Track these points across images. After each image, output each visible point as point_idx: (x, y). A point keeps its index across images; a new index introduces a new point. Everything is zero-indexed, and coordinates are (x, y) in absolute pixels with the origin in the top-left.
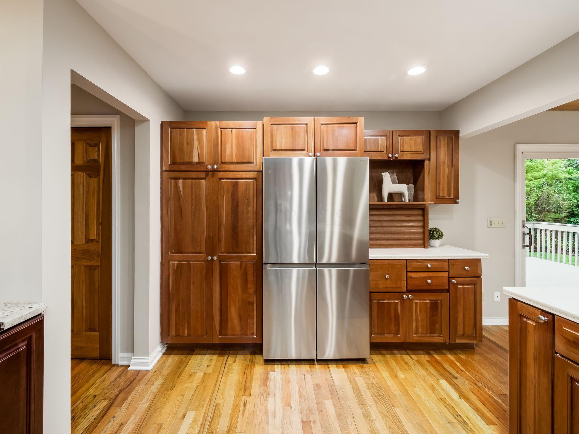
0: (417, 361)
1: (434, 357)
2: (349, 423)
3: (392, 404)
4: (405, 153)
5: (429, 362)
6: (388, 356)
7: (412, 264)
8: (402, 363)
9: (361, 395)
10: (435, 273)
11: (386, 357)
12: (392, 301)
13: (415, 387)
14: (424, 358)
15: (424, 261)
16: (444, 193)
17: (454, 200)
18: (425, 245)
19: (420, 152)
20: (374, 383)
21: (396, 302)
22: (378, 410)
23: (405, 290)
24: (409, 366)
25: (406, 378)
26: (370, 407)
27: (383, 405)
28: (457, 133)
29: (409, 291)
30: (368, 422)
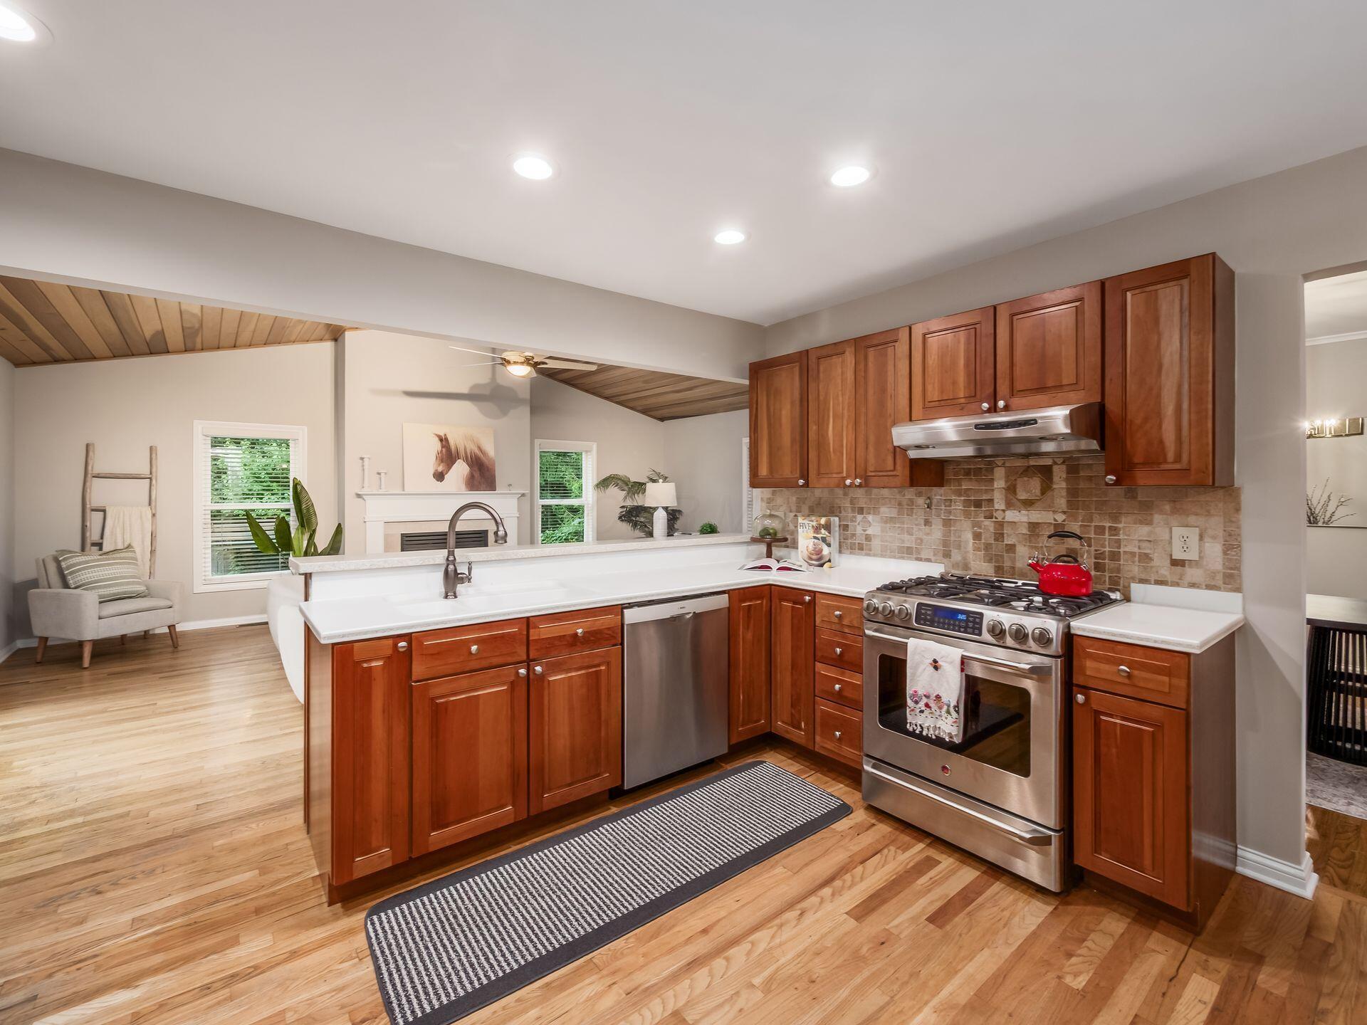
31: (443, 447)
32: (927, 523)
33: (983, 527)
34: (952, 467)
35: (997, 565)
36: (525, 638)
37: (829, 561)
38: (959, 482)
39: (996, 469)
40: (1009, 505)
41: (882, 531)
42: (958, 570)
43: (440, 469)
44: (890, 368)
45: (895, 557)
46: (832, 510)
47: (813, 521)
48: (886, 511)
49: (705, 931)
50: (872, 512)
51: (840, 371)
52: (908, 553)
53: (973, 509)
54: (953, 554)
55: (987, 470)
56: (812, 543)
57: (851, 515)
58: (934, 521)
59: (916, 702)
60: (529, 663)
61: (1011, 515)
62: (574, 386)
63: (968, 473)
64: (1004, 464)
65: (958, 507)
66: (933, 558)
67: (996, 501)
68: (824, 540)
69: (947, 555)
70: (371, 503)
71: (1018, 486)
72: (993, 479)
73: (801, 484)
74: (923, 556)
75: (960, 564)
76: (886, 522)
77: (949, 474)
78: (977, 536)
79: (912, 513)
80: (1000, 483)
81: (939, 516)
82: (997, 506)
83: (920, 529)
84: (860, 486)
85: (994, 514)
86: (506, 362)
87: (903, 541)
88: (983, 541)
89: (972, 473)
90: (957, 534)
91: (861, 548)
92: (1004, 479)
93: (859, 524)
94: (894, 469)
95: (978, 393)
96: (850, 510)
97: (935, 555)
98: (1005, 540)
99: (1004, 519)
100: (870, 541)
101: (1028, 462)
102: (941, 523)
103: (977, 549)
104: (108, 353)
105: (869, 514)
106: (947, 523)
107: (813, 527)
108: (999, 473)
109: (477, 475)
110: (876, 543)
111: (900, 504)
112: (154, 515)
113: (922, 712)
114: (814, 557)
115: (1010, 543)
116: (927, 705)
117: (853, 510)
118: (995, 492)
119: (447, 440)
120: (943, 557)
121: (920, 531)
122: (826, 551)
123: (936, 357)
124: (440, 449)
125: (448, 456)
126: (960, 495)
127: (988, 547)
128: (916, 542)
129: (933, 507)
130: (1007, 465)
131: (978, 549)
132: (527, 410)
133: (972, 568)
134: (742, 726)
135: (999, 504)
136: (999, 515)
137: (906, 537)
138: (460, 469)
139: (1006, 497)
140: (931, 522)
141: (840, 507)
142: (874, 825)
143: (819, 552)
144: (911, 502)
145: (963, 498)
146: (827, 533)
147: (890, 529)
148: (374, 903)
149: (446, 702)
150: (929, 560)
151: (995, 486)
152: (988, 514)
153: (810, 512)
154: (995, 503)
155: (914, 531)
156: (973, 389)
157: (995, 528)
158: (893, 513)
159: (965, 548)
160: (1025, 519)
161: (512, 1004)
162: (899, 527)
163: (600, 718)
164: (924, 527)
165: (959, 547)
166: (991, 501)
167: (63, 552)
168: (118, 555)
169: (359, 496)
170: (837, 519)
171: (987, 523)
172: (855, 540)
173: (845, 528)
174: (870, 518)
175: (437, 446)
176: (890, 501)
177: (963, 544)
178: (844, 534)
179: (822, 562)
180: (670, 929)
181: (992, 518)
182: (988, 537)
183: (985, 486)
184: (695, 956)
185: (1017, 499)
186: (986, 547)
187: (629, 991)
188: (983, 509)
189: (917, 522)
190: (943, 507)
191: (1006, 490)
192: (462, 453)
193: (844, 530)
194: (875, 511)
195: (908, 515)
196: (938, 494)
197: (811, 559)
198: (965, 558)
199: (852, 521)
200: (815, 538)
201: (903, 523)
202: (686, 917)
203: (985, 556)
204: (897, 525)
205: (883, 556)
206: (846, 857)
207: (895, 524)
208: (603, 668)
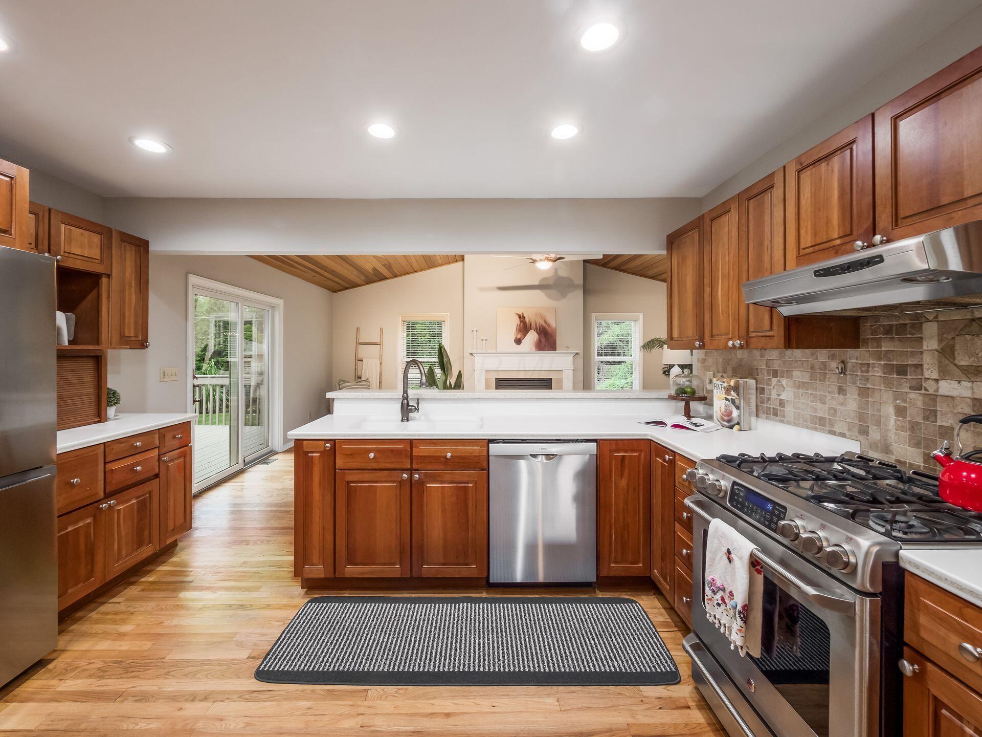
0: (127, 600)
1: (142, 582)
2: (131, 727)
3: (156, 659)
4: (71, 255)
5: (143, 590)
6: (74, 627)
7: (113, 449)
8: (109, 617)
9: (103, 693)
10: (143, 454)
11: (74, 630)
12: (81, 524)
13: (162, 623)
14: (133, 591)
15: (130, 439)
16: (130, 332)
17: (143, 344)
18: (100, 417)
19: (97, 261)
20: (100, 666)
21: (89, 521)
22: (149, 679)
23: (102, 494)
24: (123, 613)
25: (138, 625)
26: (134, 687)
27: (149, 669)
28: (146, 243)
29: (108, 496)
30: (154, 699)
31: (521, 322)
32: (841, 391)
33: (908, 400)
34: (869, 324)
35: (926, 452)
36: (409, 453)
37: (738, 424)
38: (878, 342)
39: (925, 326)
40: (944, 374)
41: (795, 398)
42: (876, 451)
43: (519, 336)
44: (767, 218)
45: (807, 428)
46: (751, 373)
47: (724, 382)
48: (799, 375)
49: (448, 715)
50: (785, 375)
51: (726, 229)
52: (821, 424)
53: (895, 376)
54: (870, 432)
55: (913, 326)
56: (724, 405)
57: (766, 377)
58: (848, 389)
59: (714, 592)
60: (411, 471)
61: (947, 387)
62: (624, 271)
63: (888, 330)
64: (936, 317)
65: (877, 372)
66: (848, 434)
67: (925, 367)
68: (733, 401)
69: (864, 431)
70: (478, 359)
71: (957, 347)
72: (921, 338)
73: (697, 346)
74: (837, 429)
75: (879, 445)
76: (798, 387)
77: (866, 334)
78: (901, 412)
79: (825, 378)
80: (931, 344)
81: (854, 383)
82: (927, 374)
83: (833, 398)
84: (741, 347)
85: (924, 384)
86: (534, 261)
87: (816, 410)
88: (908, 419)
89: (894, 331)
90: (875, 407)
91: (776, 414)
92: (936, 338)
93: (773, 388)
94: (771, 329)
95: (855, 229)
96: (765, 373)
97: (849, 430)
98: (938, 421)
99: (937, 390)
100: (783, 407)
101: (973, 312)
102: (857, 392)
103: (900, 428)
104: (363, 283)
105: (783, 377)
106: (864, 392)
107: (724, 388)
108: (930, 330)
109: (543, 340)
110: (789, 410)
111: (812, 368)
112: (381, 364)
113: (719, 605)
114: (726, 418)
115: (944, 424)
116: (723, 599)
117: (769, 374)
118: (924, 355)
119: (523, 317)
120: (860, 433)
121: (833, 400)
122: (735, 413)
123: (809, 195)
124: (519, 323)
125: (524, 327)
126: (880, 359)
127: (914, 427)
128: (829, 413)
129: (848, 372)
130: (940, 318)
131: (902, 429)
132: (580, 293)
133: (895, 452)
134: (615, 563)
135: (930, 372)
136: (931, 387)
137: (819, 405)
138: (532, 336)
139: (940, 362)
140: (845, 390)
141: (757, 369)
142: (689, 707)
143: (729, 414)
144: (824, 366)
145: (882, 362)
146: (736, 395)
147: (802, 395)
148: (317, 596)
149: (356, 486)
150: (843, 435)
151: (925, 348)
152: (914, 383)
153: (733, 373)
154: (925, 370)
155: (827, 400)
156: (848, 226)
157: (924, 403)
158: (806, 378)
159: (886, 425)
160: (968, 394)
161: (308, 691)
162: (812, 394)
163: (468, 521)
164: (837, 395)
165: (878, 423)
166: (919, 367)
167: (341, 380)
168: (361, 383)
169: (471, 354)
170: (754, 381)
171: (913, 395)
172: (770, 404)
173: (760, 391)
174: (784, 381)
175: (517, 321)
176: (802, 364)
177: (883, 420)
178: (761, 397)
179: (732, 424)
180: (430, 699)
181: (921, 389)
182: (915, 413)
183: (913, 348)
184: (422, 729)
185: (956, 365)
186: (912, 427)
187: (364, 725)
188: (909, 377)
189: (830, 390)
190: (859, 373)
191: (939, 352)
192: (534, 326)
193: (760, 393)
194: (788, 374)
195: (820, 381)
196: (854, 356)
197: (724, 420)
198: (885, 438)
199: (768, 384)
200: (726, 399)
201: (815, 389)
202: (448, 696)
203: (911, 438)
204: (810, 392)
205: (796, 425)
206: (624, 722)
207: (808, 390)
208: (471, 485)
